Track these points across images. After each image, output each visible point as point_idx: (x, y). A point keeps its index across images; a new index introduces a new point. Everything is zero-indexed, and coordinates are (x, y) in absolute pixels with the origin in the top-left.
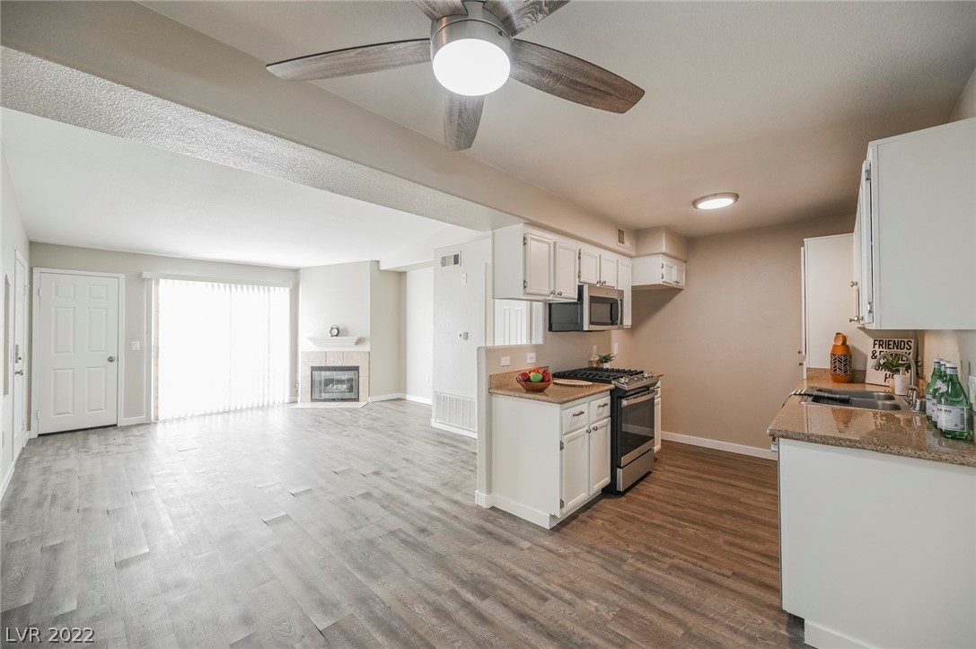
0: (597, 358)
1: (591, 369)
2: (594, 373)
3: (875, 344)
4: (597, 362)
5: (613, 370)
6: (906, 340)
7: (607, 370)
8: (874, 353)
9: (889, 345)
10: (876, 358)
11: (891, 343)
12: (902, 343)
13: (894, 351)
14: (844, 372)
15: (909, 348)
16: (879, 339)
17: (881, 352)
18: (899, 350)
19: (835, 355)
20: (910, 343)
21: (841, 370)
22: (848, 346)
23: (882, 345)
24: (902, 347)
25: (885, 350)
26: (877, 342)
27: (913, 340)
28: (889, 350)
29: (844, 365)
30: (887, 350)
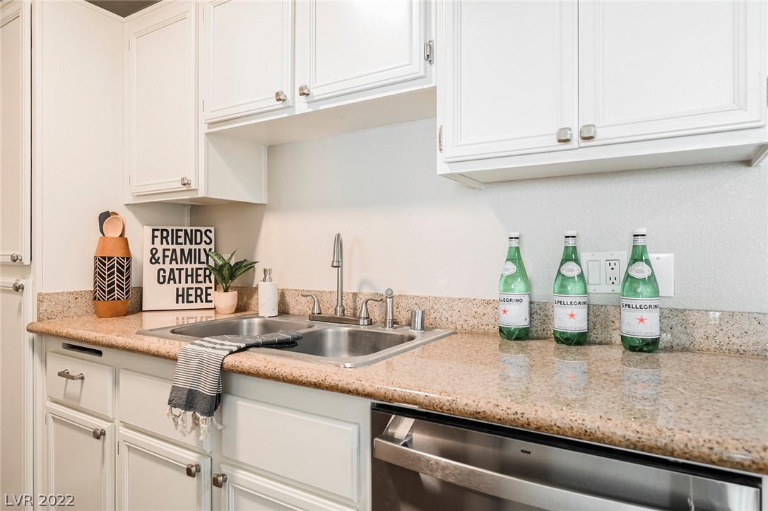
3: (154, 237)
6: (203, 229)
8: (153, 253)
9: (178, 237)
10: (157, 261)
11: (180, 234)
12: (198, 233)
13: (187, 248)
14: (127, 293)
15: (208, 241)
16: (160, 228)
17: (164, 250)
18: (193, 247)
19: (110, 258)
20: (208, 233)
21: (122, 289)
22: (126, 239)
23: (166, 238)
24: (198, 241)
25: (171, 247)
26: (157, 233)
27: (212, 229)
28: (178, 248)
29: (127, 279)
30: (174, 246)
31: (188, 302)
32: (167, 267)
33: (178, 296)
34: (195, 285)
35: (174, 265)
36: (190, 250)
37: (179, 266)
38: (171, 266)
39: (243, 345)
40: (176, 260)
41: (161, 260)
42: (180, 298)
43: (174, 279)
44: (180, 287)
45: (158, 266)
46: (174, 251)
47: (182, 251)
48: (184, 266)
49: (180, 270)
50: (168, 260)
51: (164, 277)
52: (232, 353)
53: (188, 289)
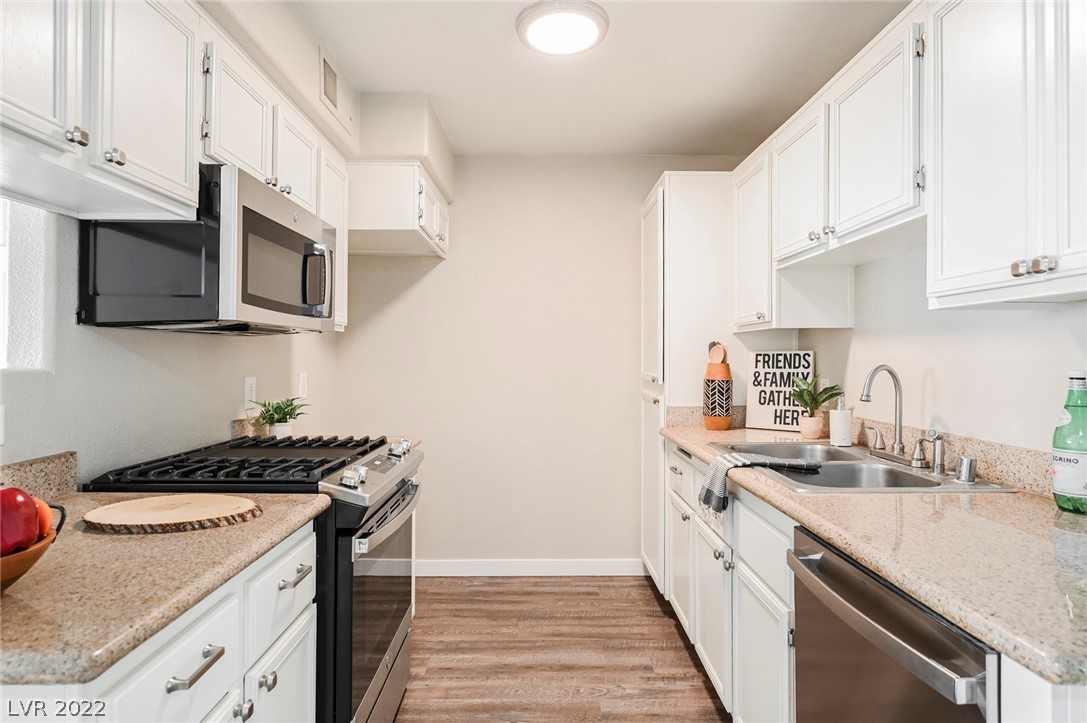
0: (257, 412)
1: (240, 444)
2: (255, 456)
3: (757, 361)
4: (257, 424)
5: (305, 444)
6: (802, 353)
7: (290, 443)
8: (756, 375)
9: (778, 361)
10: (759, 384)
11: (781, 358)
12: (797, 357)
13: (786, 371)
14: (726, 411)
15: (806, 365)
16: (763, 353)
17: (766, 373)
18: (792, 370)
19: (713, 381)
20: (807, 357)
21: (722, 407)
22: (728, 365)
23: (768, 362)
24: (797, 365)
25: (772, 370)
26: (760, 358)
27: (811, 353)
28: (778, 371)
29: (726, 399)
30: (775, 370)
31: (785, 423)
32: (768, 389)
33: (776, 417)
34: (792, 408)
35: (774, 388)
36: (789, 374)
37: (779, 389)
38: (772, 389)
39: (748, 463)
40: (776, 383)
41: (762, 383)
42: (778, 419)
43: (773, 401)
44: (779, 408)
45: (760, 388)
46: (774, 374)
47: (782, 374)
48: (783, 389)
49: (779, 392)
50: (768, 383)
51: (765, 398)
52: (736, 466)
53: (786, 411)
